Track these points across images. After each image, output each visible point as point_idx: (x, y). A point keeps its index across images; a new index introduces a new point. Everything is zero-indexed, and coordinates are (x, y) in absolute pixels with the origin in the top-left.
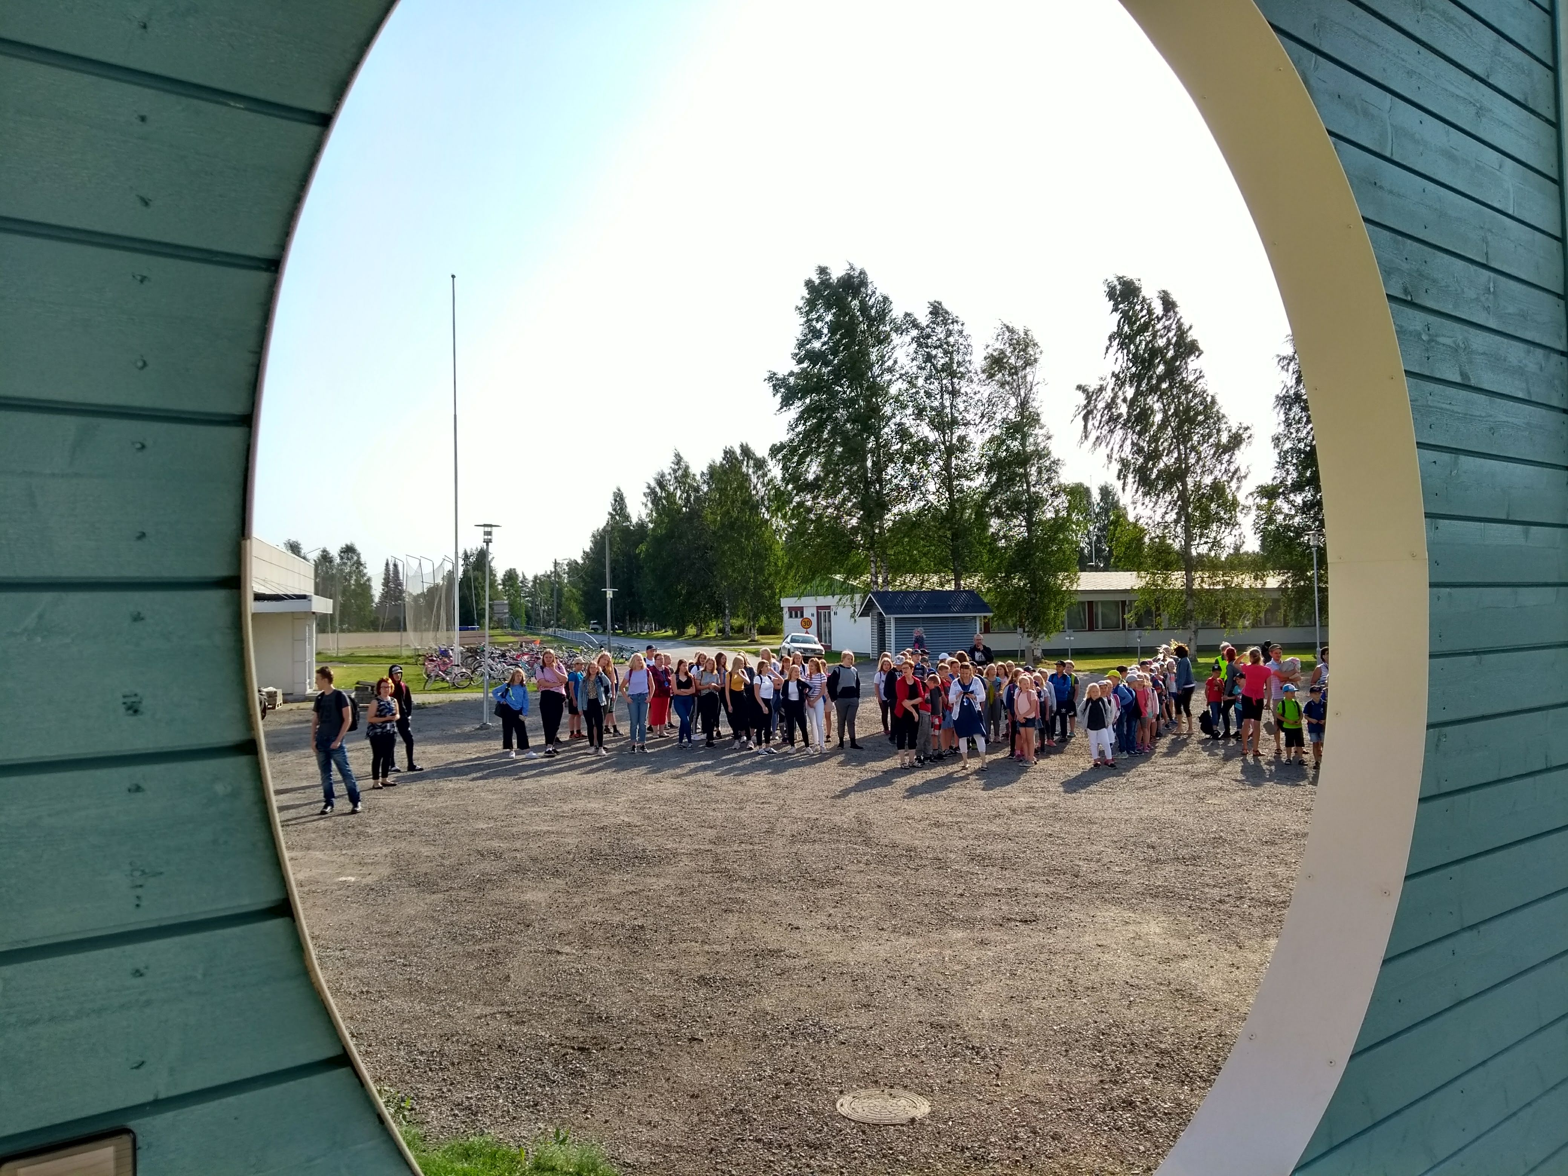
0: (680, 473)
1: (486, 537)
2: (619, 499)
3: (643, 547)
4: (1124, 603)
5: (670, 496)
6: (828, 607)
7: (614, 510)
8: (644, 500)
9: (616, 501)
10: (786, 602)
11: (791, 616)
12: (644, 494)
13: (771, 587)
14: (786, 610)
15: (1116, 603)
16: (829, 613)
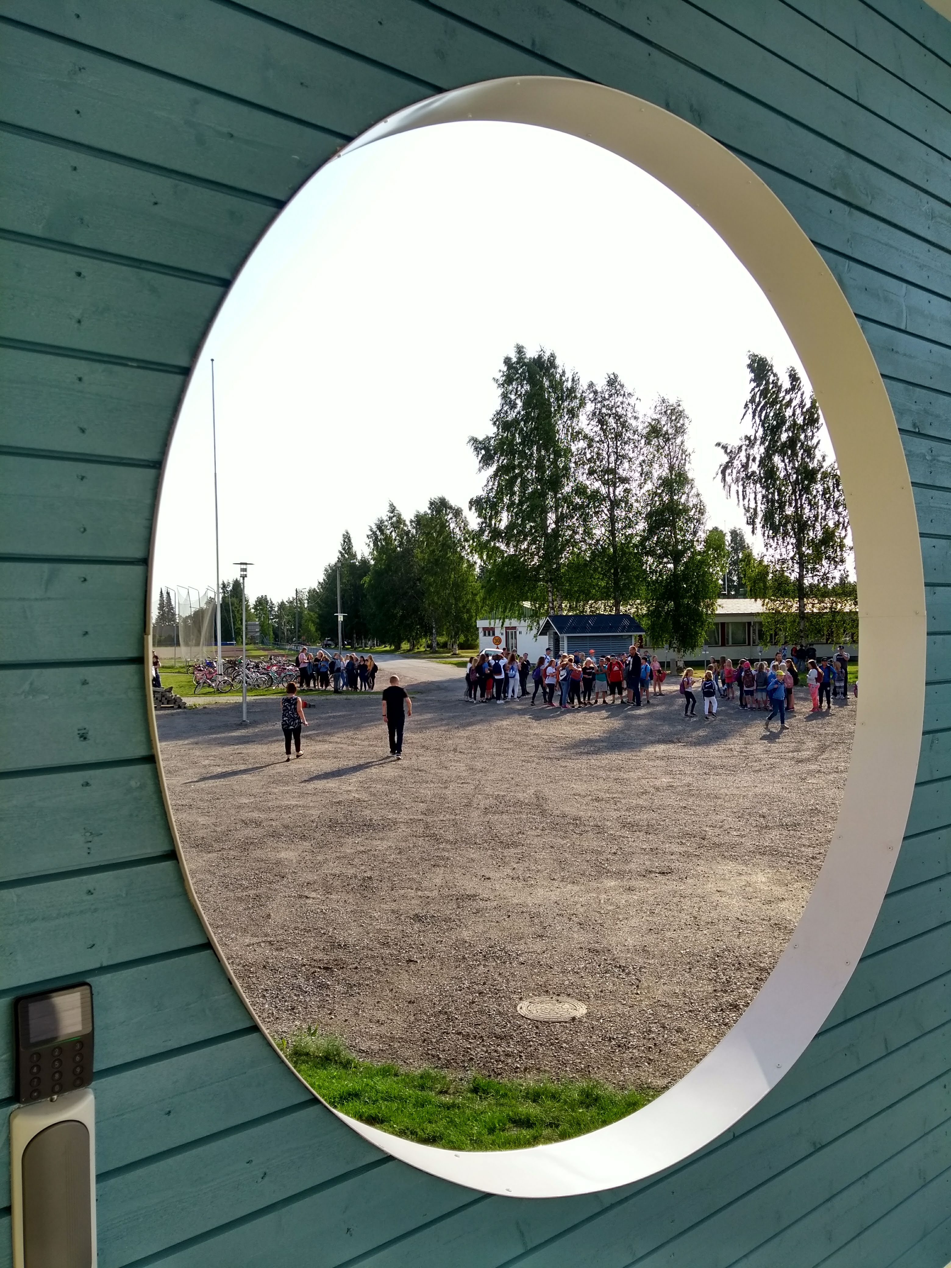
0: (394, 519)
1: (242, 573)
2: (347, 540)
3: (367, 579)
4: (749, 623)
5: (388, 539)
6: (515, 628)
7: (344, 549)
8: (367, 541)
9: (344, 542)
10: (481, 624)
11: (485, 635)
12: (368, 536)
13: (468, 611)
14: (481, 630)
15: (743, 624)
16: (515, 632)
